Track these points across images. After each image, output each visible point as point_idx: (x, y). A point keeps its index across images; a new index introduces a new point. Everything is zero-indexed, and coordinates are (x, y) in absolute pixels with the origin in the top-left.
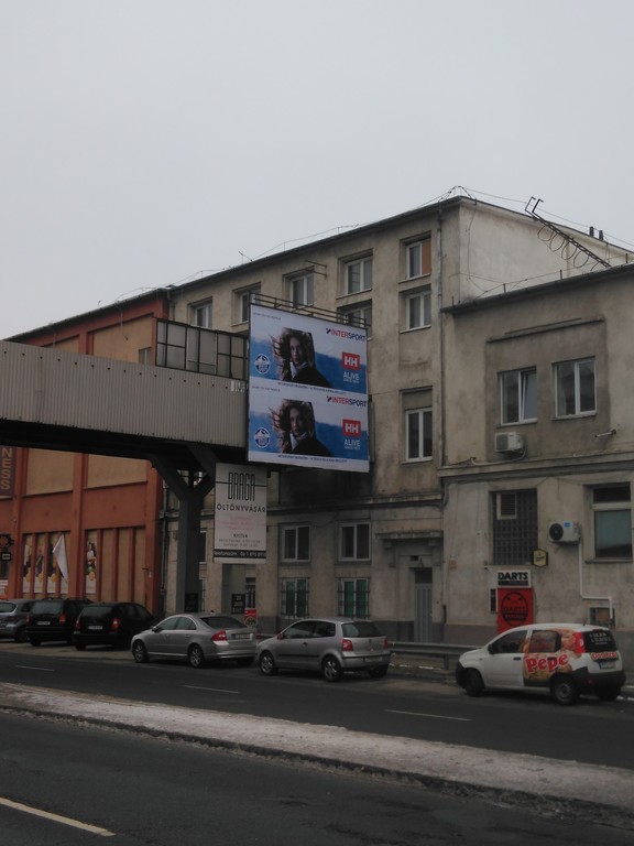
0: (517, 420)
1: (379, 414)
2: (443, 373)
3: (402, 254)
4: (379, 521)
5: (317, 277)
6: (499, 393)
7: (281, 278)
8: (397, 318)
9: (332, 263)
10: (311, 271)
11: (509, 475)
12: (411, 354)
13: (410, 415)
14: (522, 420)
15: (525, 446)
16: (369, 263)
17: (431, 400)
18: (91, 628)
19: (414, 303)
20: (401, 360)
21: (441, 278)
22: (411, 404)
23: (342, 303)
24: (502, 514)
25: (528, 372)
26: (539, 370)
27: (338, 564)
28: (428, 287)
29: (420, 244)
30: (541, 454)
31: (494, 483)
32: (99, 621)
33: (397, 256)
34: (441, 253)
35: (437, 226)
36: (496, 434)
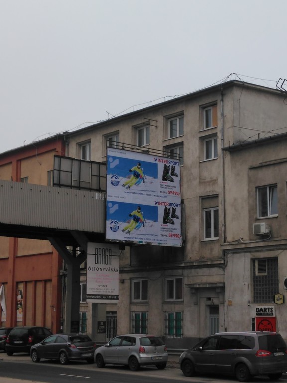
0: (267, 216)
1: (188, 211)
2: (224, 186)
3: (201, 114)
4: (188, 276)
5: (152, 128)
6: (256, 199)
7: (130, 127)
8: (198, 153)
9: (161, 119)
10: (148, 124)
11: (261, 249)
12: (206, 174)
13: (206, 212)
14: (269, 215)
15: (270, 232)
16: (182, 119)
17: (218, 203)
18: (16, 342)
19: (208, 144)
20: (200, 178)
21: (223, 129)
22: (207, 205)
23: (166, 144)
24: (259, 272)
25: (273, 187)
26: (279, 185)
27: (164, 302)
28: (215, 135)
29: (211, 108)
30: (280, 236)
31: (253, 254)
32: (21, 338)
33: (198, 115)
34: (223, 114)
35: (221, 98)
36: (254, 224)
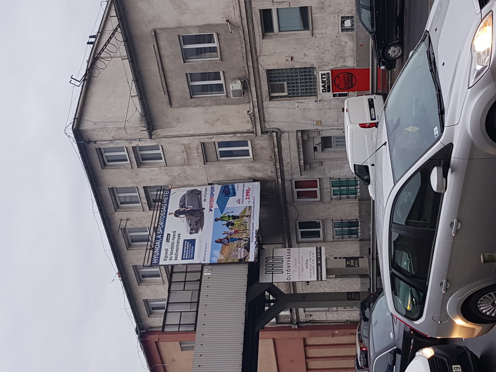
3: (112, 167)
9: (118, 216)
